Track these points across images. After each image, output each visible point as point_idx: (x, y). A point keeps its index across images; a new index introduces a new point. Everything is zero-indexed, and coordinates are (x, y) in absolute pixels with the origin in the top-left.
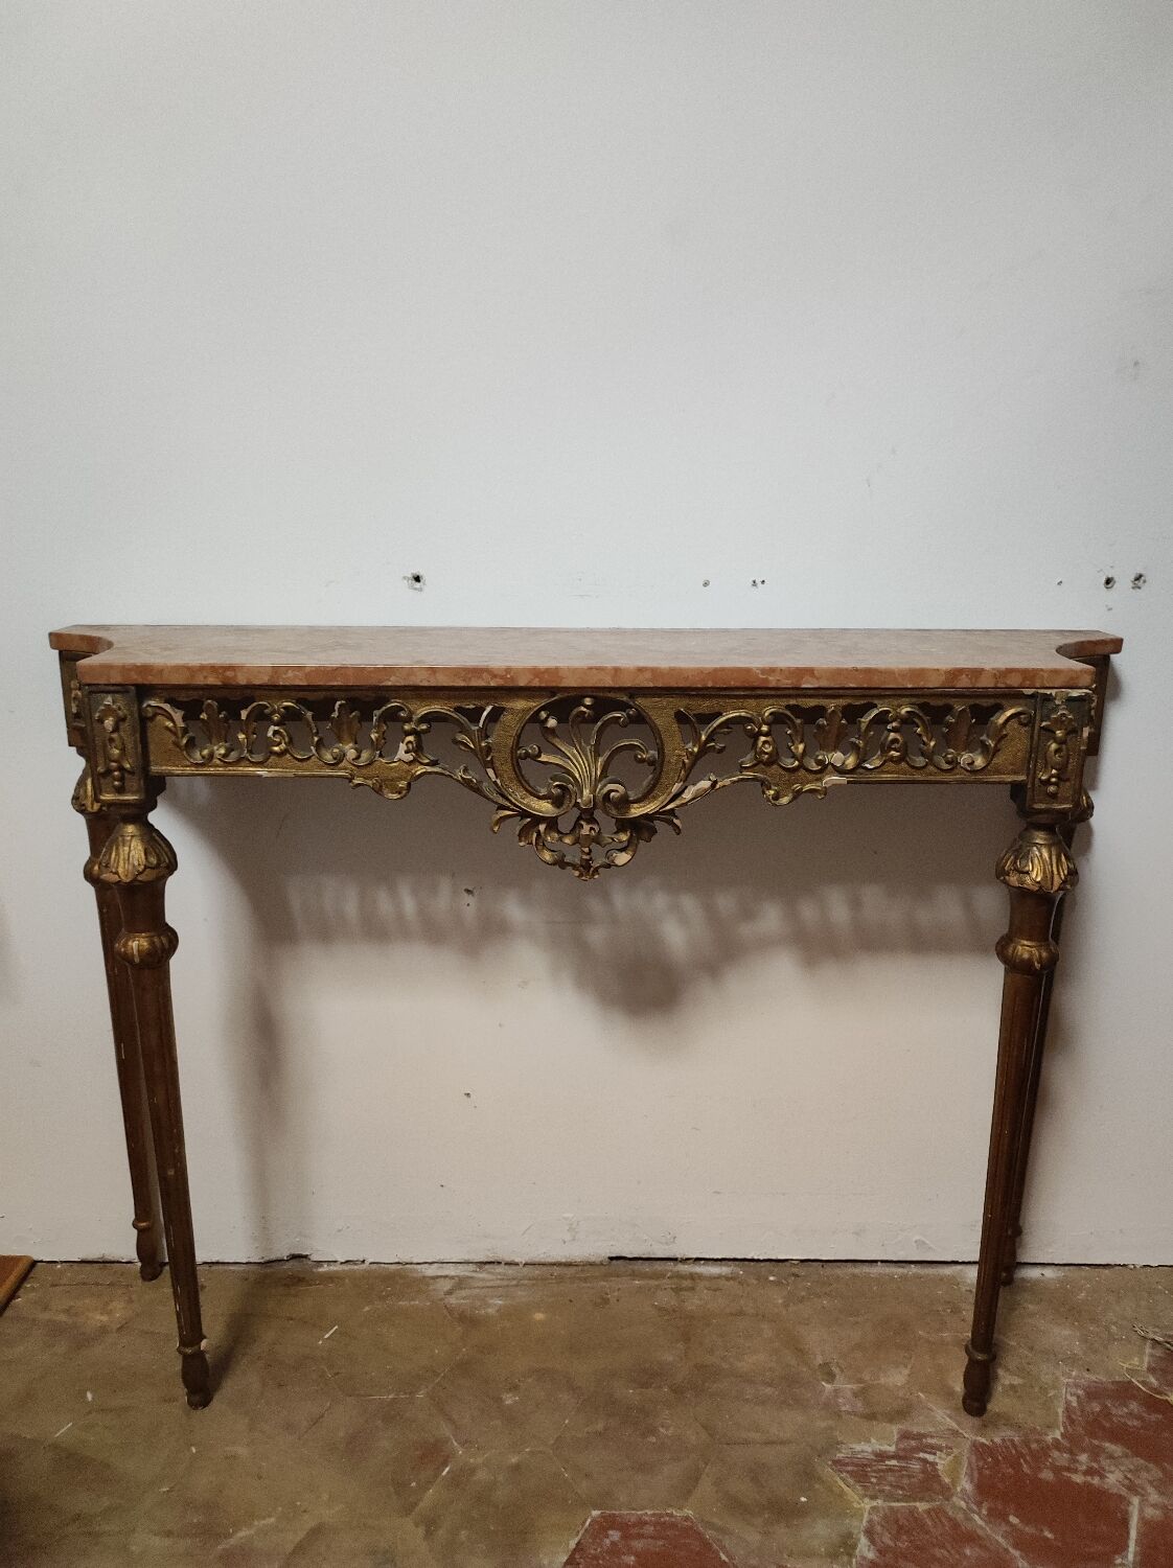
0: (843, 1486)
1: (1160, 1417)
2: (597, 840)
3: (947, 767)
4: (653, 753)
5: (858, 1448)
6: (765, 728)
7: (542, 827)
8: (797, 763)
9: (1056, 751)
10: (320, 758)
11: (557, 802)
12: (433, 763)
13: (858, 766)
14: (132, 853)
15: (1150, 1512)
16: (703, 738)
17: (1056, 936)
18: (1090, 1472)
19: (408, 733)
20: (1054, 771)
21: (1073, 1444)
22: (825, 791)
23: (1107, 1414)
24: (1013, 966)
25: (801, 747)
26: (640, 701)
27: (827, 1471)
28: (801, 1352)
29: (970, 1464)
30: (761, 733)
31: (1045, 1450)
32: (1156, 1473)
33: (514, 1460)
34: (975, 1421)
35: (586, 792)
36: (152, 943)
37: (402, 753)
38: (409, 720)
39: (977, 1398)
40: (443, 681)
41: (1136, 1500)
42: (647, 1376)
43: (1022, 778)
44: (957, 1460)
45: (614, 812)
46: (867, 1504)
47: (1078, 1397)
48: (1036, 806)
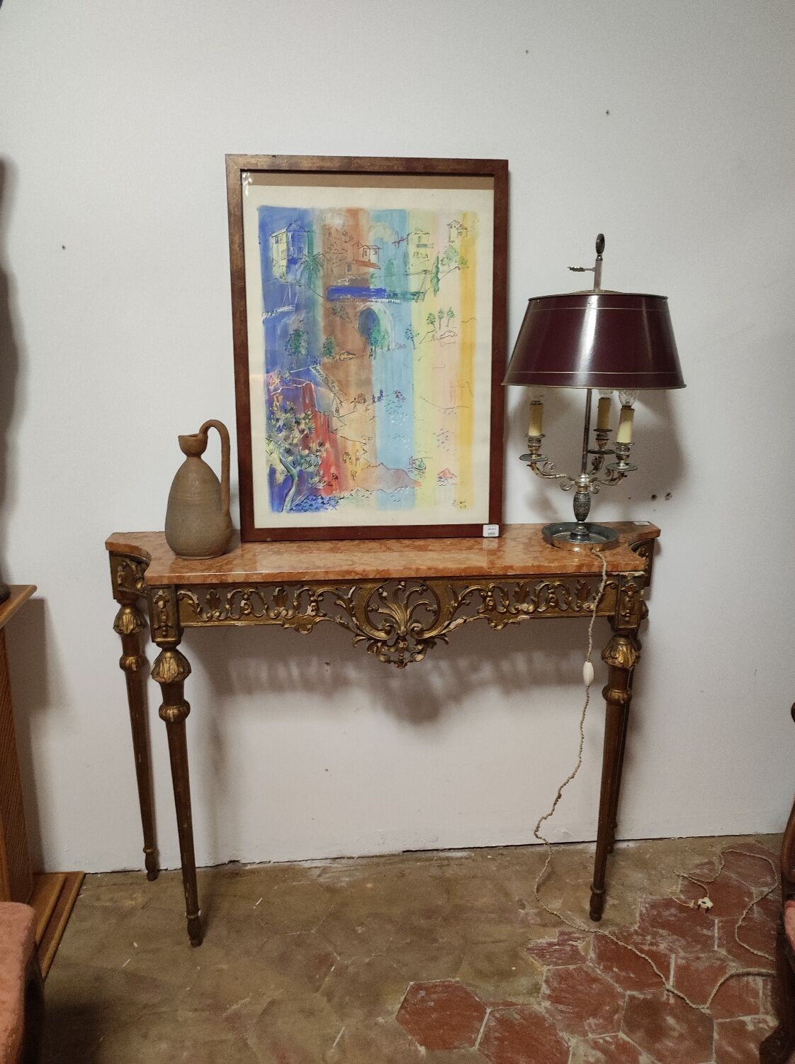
0: (533, 960)
1: (686, 915)
2: (407, 649)
3: (577, 609)
4: (435, 607)
5: (539, 941)
6: (490, 594)
7: (379, 644)
8: (505, 610)
9: (629, 601)
10: (268, 615)
11: (388, 633)
12: (325, 615)
13: (535, 610)
14: (171, 667)
15: (680, 962)
16: (460, 599)
17: (630, 687)
18: (651, 944)
19: (312, 602)
20: (628, 611)
21: (643, 931)
22: (519, 623)
23: (659, 915)
24: (611, 702)
25: (507, 602)
26: (428, 583)
27: (524, 954)
28: (507, 895)
29: (594, 946)
30: (488, 596)
31: (630, 935)
32: (683, 942)
33: (367, 960)
34: (597, 923)
35: (402, 628)
36: (179, 711)
37: (309, 611)
38: (313, 595)
39: (596, 913)
40: (332, 577)
41: (673, 956)
42: (430, 913)
43: (613, 613)
44: (588, 943)
45: (416, 636)
46: (545, 968)
47: (646, 908)
48: (620, 627)
